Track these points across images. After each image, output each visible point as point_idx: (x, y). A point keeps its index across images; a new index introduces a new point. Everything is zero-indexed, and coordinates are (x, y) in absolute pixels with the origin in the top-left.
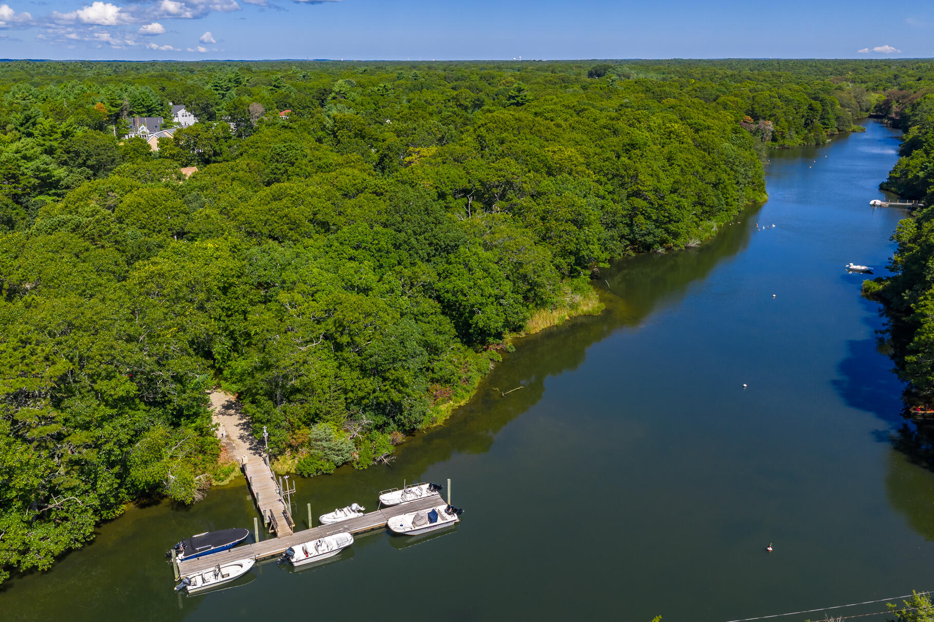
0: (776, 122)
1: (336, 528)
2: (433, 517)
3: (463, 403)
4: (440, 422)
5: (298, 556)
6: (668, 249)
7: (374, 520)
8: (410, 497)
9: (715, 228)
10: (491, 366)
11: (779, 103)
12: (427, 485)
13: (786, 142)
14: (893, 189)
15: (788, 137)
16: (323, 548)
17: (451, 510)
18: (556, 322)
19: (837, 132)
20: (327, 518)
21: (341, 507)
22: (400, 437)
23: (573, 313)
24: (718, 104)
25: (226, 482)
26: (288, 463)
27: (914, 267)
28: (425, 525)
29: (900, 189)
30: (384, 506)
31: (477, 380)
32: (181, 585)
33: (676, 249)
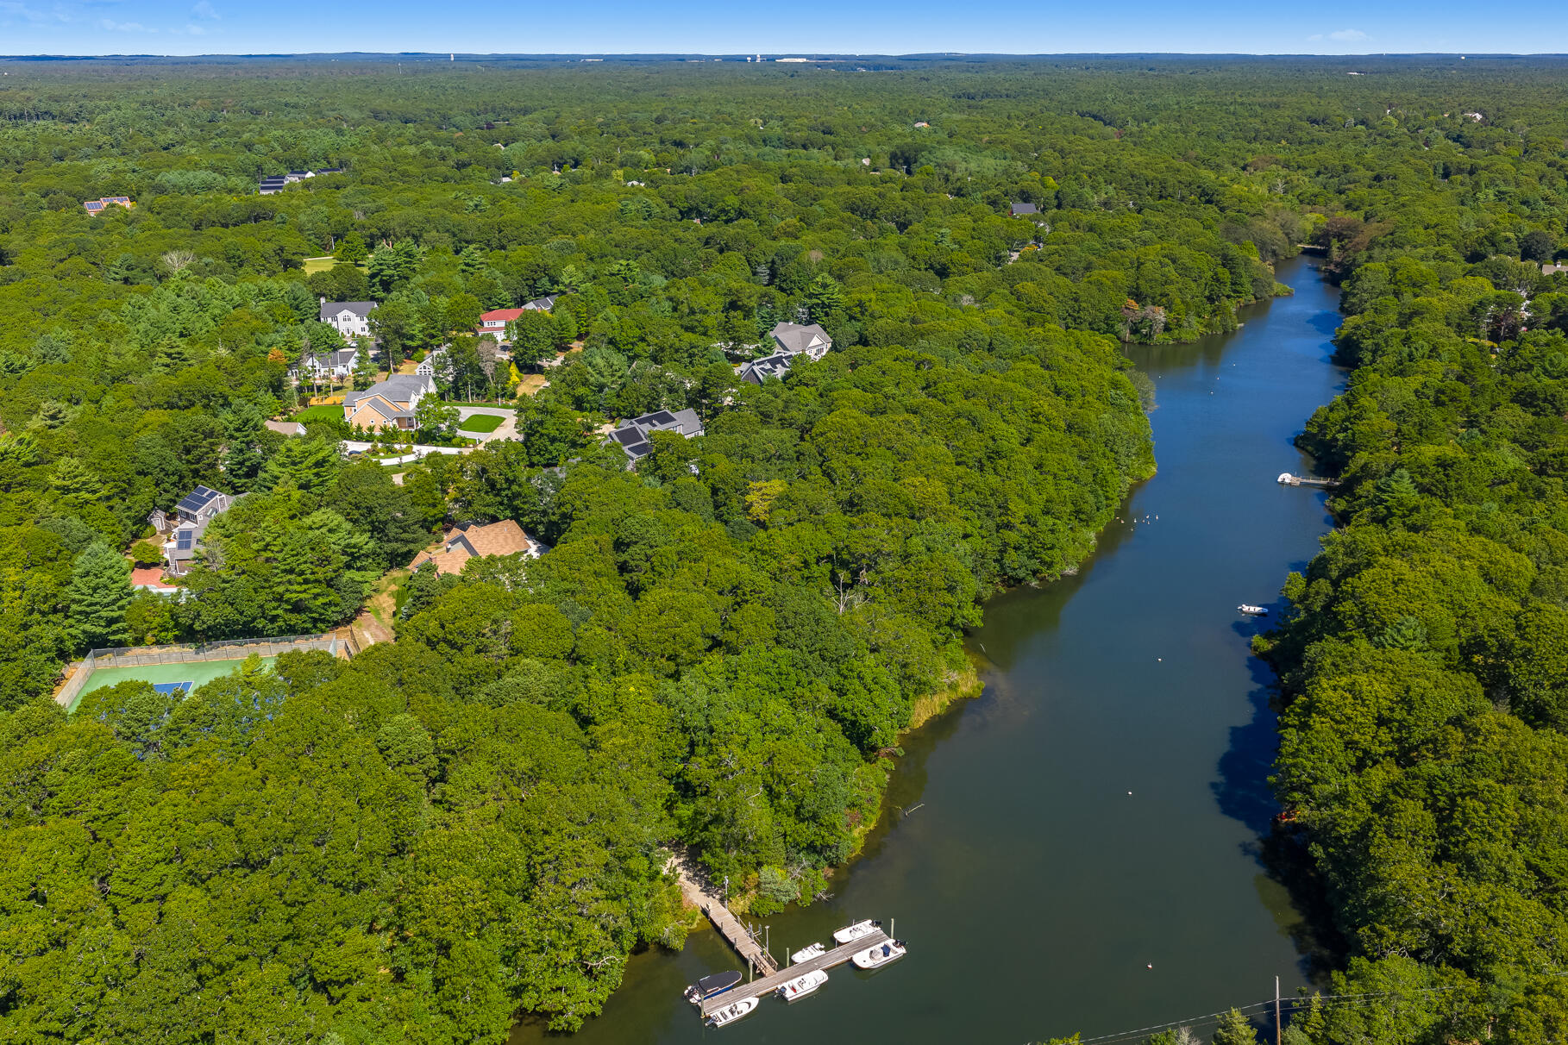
0: (1168, 308)
1: (809, 966)
2: (886, 950)
3: (872, 828)
4: (858, 852)
5: (789, 994)
6: (1042, 580)
7: (837, 957)
8: (859, 935)
9: (1094, 541)
10: (887, 776)
11: (1173, 275)
12: (870, 921)
13: (1183, 335)
14: (1309, 448)
15: (1186, 324)
16: (806, 986)
17: (898, 944)
18: (938, 711)
19: (1254, 301)
20: (799, 957)
21: (806, 946)
22: (831, 873)
23: (953, 696)
24: (1090, 282)
25: (695, 926)
26: (742, 904)
27: (1299, 638)
28: (880, 960)
29: (1317, 450)
30: (840, 944)
31: (879, 800)
32: (710, 1022)
33: (1051, 580)
